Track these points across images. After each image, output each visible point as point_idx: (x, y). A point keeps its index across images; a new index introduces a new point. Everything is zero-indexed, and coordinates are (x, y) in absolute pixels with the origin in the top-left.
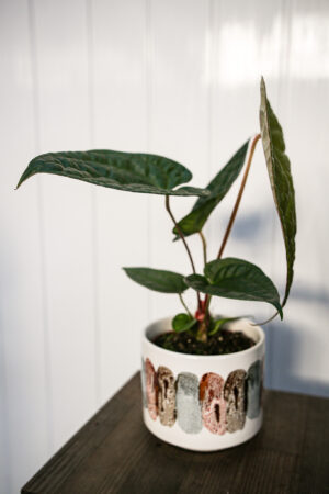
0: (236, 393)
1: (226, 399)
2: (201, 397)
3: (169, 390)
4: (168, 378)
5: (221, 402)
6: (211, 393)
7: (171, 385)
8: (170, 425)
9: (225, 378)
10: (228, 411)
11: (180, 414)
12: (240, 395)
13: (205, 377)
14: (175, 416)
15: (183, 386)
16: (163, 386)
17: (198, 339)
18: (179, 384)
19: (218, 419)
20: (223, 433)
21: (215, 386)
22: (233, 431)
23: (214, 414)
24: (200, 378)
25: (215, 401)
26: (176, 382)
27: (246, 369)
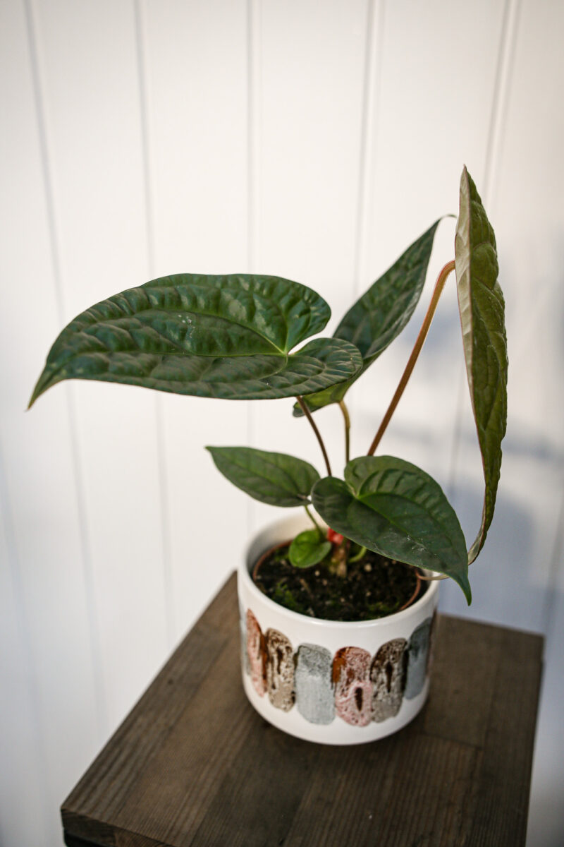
0: (389, 670)
1: (373, 680)
2: (335, 678)
3: (283, 664)
4: (283, 648)
5: (366, 685)
6: (351, 674)
7: (288, 658)
8: (285, 709)
9: (373, 653)
10: (376, 695)
11: (299, 698)
12: (395, 673)
13: (341, 652)
14: (293, 700)
15: (306, 662)
16: (275, 656)
17: (332, 570)
18: (300, 659)
19: (360, 706)
20: (366, 724)
21: (357, 665)
22: (382, 719)
23: (353, 700)
24: (333, 653)
25: (355, 684)
26: (296, 655)
27: (407, 636)
